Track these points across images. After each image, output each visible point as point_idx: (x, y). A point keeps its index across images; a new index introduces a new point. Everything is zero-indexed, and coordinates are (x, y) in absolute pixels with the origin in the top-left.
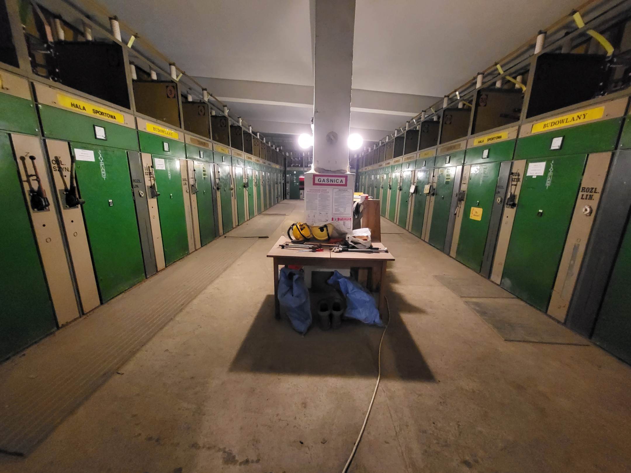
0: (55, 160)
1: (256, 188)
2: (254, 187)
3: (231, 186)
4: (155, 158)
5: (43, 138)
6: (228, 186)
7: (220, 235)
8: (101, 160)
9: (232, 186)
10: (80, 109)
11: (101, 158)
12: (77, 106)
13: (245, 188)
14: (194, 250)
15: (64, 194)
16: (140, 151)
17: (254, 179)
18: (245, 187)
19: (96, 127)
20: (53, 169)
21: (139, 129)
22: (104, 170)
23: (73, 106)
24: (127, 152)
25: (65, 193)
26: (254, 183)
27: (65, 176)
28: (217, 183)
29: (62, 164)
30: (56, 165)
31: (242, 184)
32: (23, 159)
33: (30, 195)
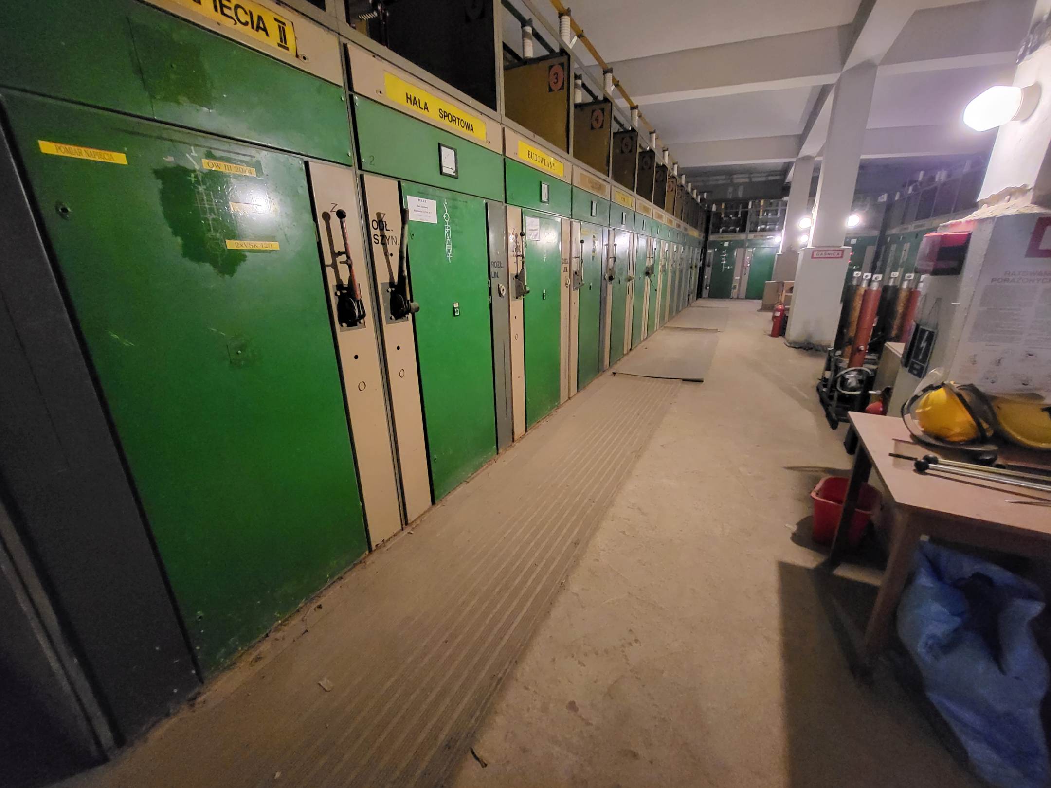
0: (376, 220)
1: (662, 275)
2: (660, 273)
3: (628, 274)
4: (526, 217)
5: (359, 172)
6: (624, 273)
7: (605, 369)
8: (447, 221)
9: (630, 274)
10: (420, 108)
11: (446, 215)
12: (415, 102)
13: (647, 277)
14: (567, 398)
15: (388, 291)
16: (506, 202)
17: (661, 258)
18: (647, 274)
19: (443, 148)
20: (373, 240)
21: (507, 154)
22: (450, 242)
23: (409, 100)
24: (486, 204)
25: (390, 290)
26: (660, 267)
27: (392, 255)
28: (611, 268)
29: (387, 230)
30: (378, 232)
31: (644, 269)
32: (326, 216)
33: (336, 294)
